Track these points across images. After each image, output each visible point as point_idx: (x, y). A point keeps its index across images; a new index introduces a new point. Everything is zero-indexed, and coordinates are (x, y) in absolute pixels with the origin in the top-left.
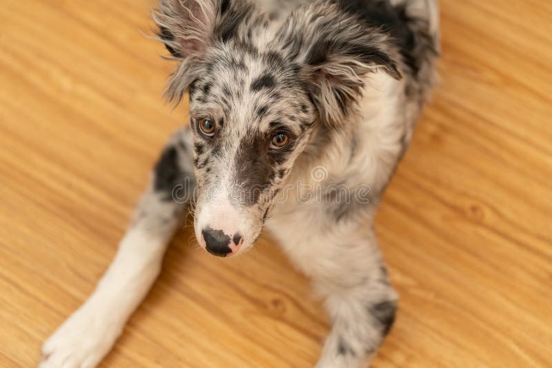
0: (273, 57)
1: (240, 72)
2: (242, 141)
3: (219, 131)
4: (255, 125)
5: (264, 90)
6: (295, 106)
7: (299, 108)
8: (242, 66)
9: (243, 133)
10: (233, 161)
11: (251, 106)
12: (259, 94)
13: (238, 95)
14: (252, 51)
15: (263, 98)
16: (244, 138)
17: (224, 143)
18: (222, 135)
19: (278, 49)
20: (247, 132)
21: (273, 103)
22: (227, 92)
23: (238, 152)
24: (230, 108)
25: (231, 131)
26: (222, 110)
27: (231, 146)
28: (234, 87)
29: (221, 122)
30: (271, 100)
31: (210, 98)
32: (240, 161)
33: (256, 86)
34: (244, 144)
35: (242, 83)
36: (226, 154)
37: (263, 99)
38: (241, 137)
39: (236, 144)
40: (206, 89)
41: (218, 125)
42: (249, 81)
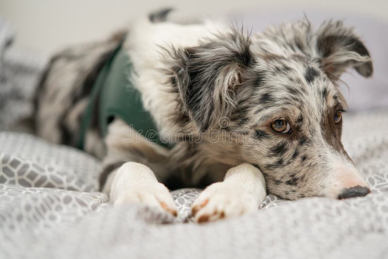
3: (299, 127)
10: (324, 140)
11: (316, 94)
15: (319, 83)
16: (322, 120)
17: (308, 133)
18: (304, 128)
20: (322, 115)
23: (322, 133)
27: (315, 131)
32: (327, 139)
33: (309, 78)
34: (323, 125)
35: (298, 79)
36: (315, 138)
42: (302, 76)
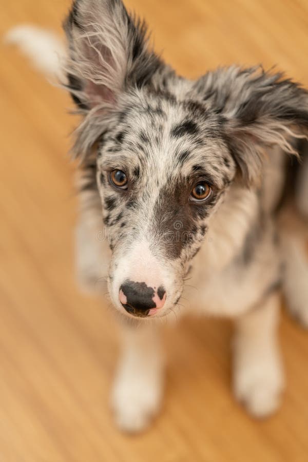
0: (194, 106)
1: (157, 118)
2: (161, 191)
3: (134, 182)
4: (176, 172)
5: (186, 136)
6: (218, 157)
7: (222, 160)
8: (159, 111)
9: (163, 182)
10: (152, 211)
11: (172, 152)
12: (181, 139)
13: (157, 140)
14: (171, 98)
15: (185, 143)
16: (165, 187)
17: (140, 195)
18: (138, 187)
19: (200, 99)
20: (168, 181)
21: (196, 148)
22: (144, 138)
23: (157, 203)
24: (147, 155)
25: (148, 180)
26: (137, 158)
27: (149, 196)
28: (152, 134)
29: (137, 172)
30: (194, 146)
31: (124, 146)
32: (159, 212)
33: (178, 131)
34: (164, 193)
35: (161, 128)
36: (144, 205)
37: (184, 145)
38: (161, 186)
39: (155, 195)
40: (120, 138)
41: (132, 176)
42: (168, 126)
